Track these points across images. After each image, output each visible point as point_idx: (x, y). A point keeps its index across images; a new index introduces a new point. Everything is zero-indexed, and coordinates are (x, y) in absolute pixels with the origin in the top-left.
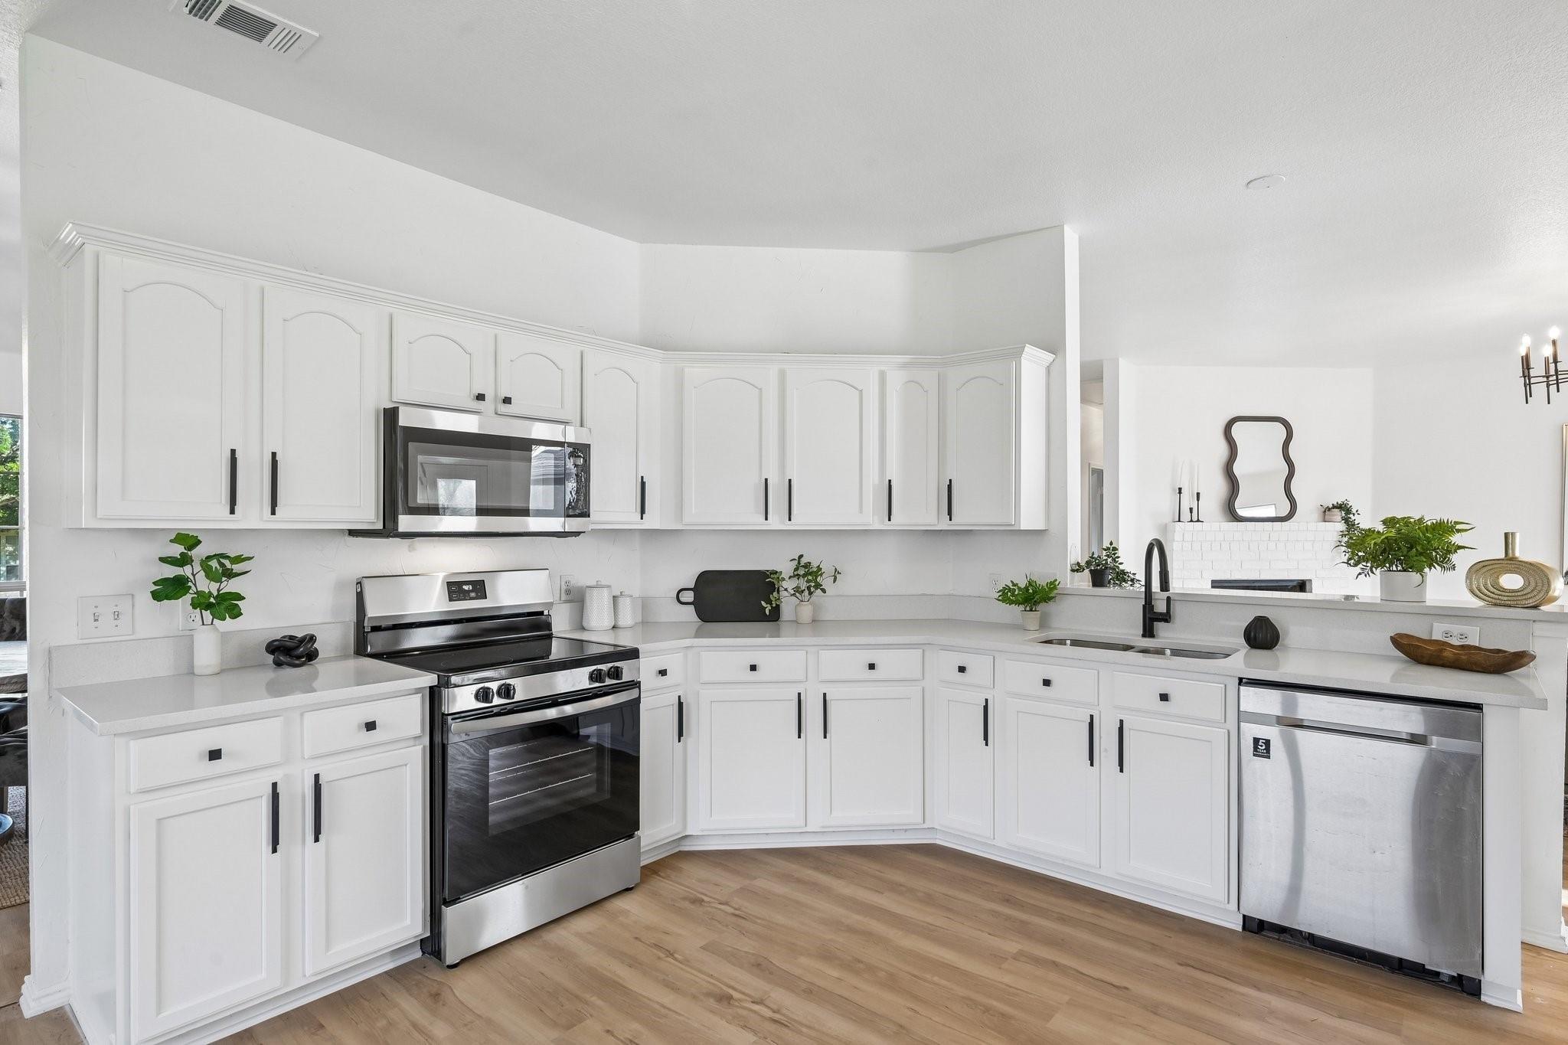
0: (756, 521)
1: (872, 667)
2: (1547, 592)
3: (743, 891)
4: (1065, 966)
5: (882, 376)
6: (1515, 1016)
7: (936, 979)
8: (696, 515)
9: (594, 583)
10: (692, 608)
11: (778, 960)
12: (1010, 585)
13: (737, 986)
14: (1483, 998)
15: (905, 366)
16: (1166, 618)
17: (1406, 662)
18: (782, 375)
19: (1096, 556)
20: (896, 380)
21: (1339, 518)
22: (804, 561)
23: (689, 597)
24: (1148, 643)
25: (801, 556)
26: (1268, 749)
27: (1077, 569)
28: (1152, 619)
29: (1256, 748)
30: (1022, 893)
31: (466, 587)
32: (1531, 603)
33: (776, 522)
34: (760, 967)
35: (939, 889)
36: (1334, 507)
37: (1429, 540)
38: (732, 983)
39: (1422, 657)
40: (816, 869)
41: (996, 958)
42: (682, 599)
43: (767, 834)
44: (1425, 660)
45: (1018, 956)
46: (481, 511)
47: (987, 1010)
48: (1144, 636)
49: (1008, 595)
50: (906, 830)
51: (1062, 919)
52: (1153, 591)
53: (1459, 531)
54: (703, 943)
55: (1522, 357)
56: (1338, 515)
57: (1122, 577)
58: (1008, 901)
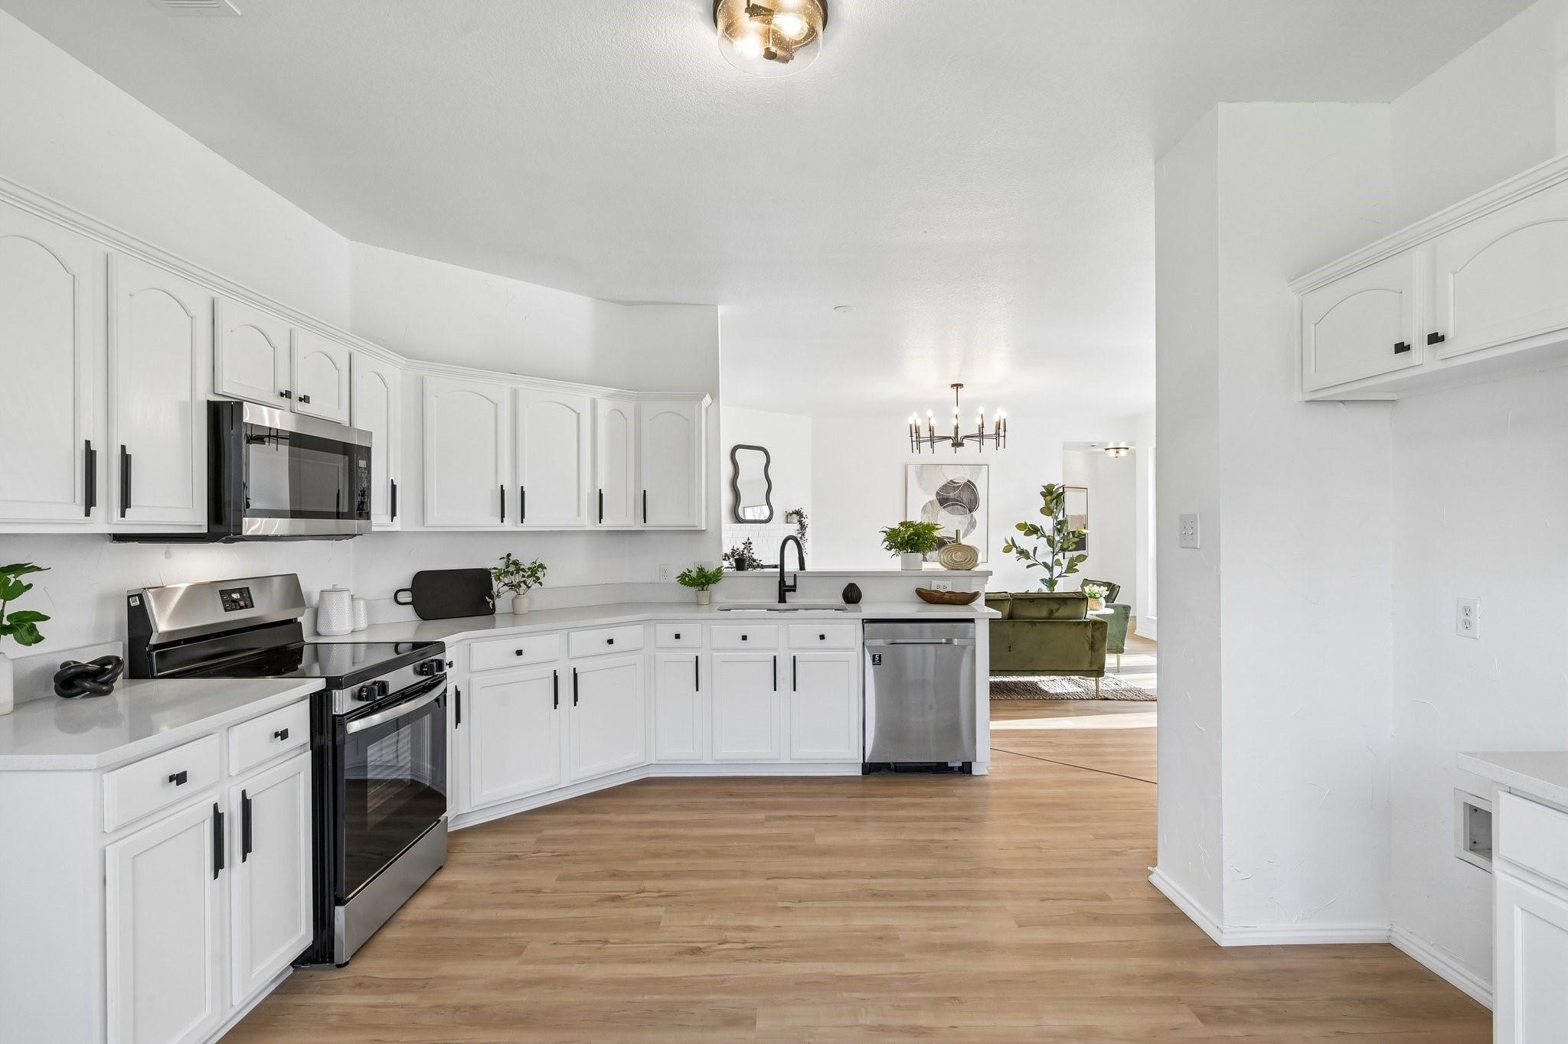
0: (493, 523)
1: (610, 642)
2: (976, 561)
3: (540, 840)
4: (796, 816)
5: (594, 402)
6: (987, 777)
7: (735, 844)
8: (439, 517)
9: (329, 587)
10: (410, 607)
11: (622, 867)
12: (687, 572)
13: (613, 890)
14: (973, 773)
15: (610, 396)
16: (793, 589)
17: (923, 603)
18: (515, 394)
19: (735, 549)
20: (604, 407)
21: (796, 521)
22: (512, 558)
23: (406, 597)
24: (782, 606)
25: (509, 555)
26: (880, 660)
27: (726, 557)
28: (785, 590)
29: (874, 660)
30: (734, 788)
31: (235, 596)
32: (969, 567)
33: (509, 525)
34: (614, 875)
35: (685, 801)
36: (793, 513)
37: (925, 534)
38: (610, 890)
39: (934, 599)
40: (581, 813)
41: (757, 823)
42: (400, 600)
43: (522, 799)
44: (934, 601)
45: (768, 819)
46: (295, 514)
47: (780, 848)
48: (780, 602)
49: (685, 579)
50: (627, 771)
51: (771, 795)
52: (785, 571)
53: (937, 529)
54: (556, 878)
55: (911, 425)
56: (795, 518)
57: (754, 564)
58: (731, 795)
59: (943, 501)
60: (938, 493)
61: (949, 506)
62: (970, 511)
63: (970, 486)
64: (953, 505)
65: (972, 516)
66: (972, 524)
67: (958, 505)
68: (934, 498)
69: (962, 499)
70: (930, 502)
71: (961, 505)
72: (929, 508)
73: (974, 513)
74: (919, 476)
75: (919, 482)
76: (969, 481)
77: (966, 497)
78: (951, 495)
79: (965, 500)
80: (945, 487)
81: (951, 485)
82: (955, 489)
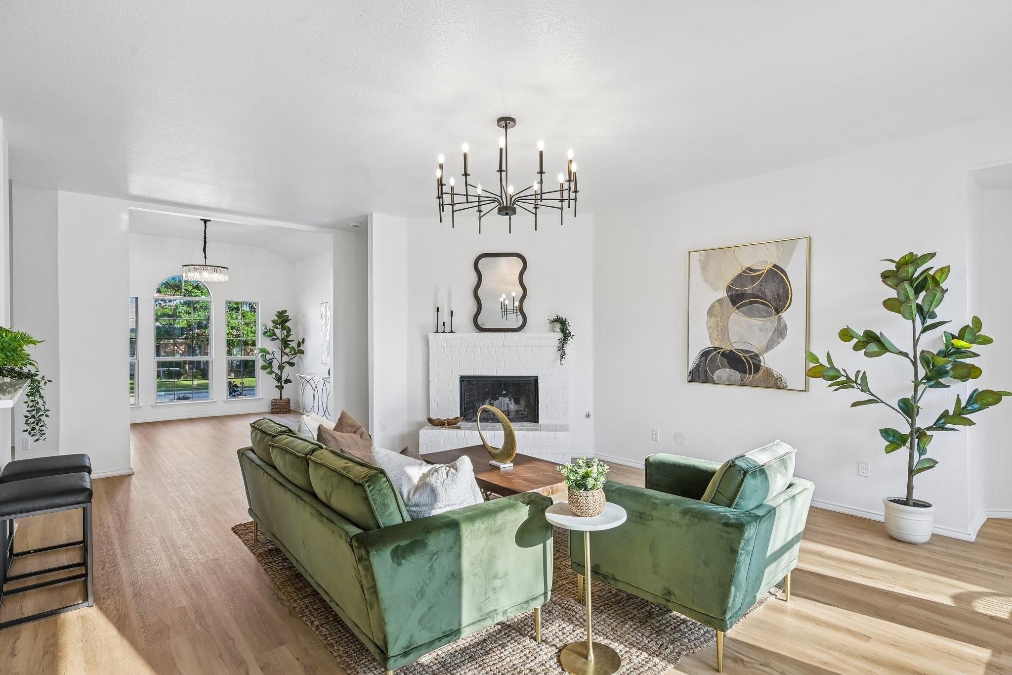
59: (737, 298)
60: (729, 289)
61: (743, 305)
62: (778, 311)
63: (777, 274)
64: (751, 303)
65: (780, 319)
66: (781, 332)
67: (757, 302)
68: (723, 294)
69: (763, 293)
70: (718, 301)
71: (763, 304)
72: (718, 309)
73: (784, 315)
74: (704, 267)
75: (703, 274)
76: (775, 266)
77: (770, 291)
78: (748, 289)
79: (769, 295)
80: (740, 279)
81: (747, 275)
82: (753, 279)
